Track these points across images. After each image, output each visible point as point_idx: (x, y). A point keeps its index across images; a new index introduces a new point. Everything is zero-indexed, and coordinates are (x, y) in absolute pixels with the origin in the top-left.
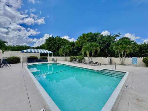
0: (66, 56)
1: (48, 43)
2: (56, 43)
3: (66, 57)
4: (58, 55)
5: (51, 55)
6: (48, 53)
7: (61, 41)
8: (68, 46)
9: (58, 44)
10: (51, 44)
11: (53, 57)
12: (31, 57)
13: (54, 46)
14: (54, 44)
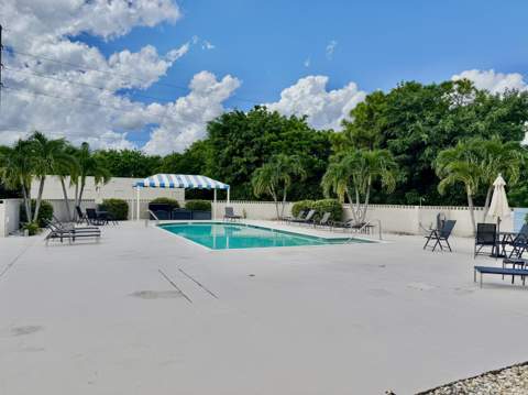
0: (280, 199)
1: (217, 144)
2: (248, 141)
3: (280, 205)
4: (248, 197)
5: (222, 195)
6: (213, 190)
7: (271, 132)
8: (286, 158)
9: (256, 146)
10: (227, 149)
11: (228, 204)
12: (157, 200)
13: (241, 155)
14: (241, 146)
